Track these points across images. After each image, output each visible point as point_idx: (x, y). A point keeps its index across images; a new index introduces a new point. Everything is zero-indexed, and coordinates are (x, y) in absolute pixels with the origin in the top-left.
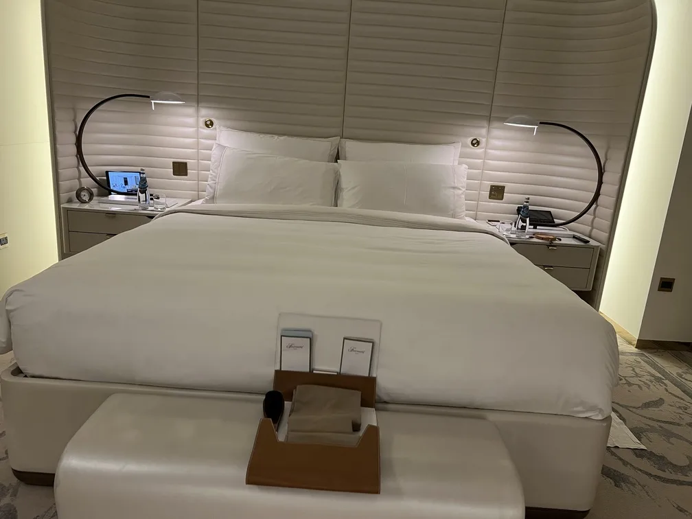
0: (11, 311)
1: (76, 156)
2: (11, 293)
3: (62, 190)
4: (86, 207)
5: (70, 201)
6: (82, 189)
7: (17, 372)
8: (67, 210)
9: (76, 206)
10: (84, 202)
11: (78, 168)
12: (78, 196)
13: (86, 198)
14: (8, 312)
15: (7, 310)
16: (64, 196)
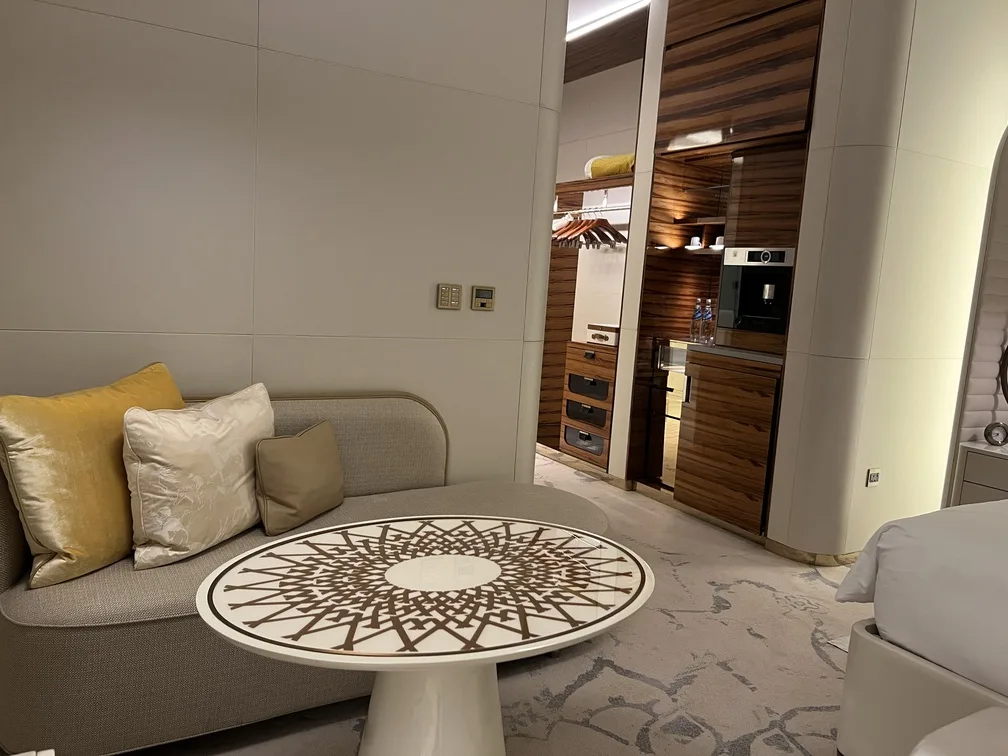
0: (884, 550)
1: (997, 379)
2: (889, 527)
3: (966, 422)
4: (997, 450)
5: (974, 439)
6: (996, 425)
7: (874, 630)
8: (968, 451)
9: (982, 446)
10: (994, 444)
11: (995, 395)
12: (988, 434)
13: (999, 439)
14: (879, 550)
15: (879, 548)
16: (966, 432)
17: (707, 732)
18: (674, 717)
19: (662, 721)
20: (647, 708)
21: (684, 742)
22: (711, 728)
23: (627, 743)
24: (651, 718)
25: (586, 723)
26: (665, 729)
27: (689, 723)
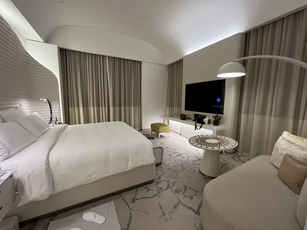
17: (174, 191)
18: (180, 194)
19: (182, 193)
20: (185, 196)
21: (178, 188)
22: (172, 191)
23: (188, 187)
24: (184, 194)
25: (197, 192)
26: (181, 191)
27: (177, 193)
